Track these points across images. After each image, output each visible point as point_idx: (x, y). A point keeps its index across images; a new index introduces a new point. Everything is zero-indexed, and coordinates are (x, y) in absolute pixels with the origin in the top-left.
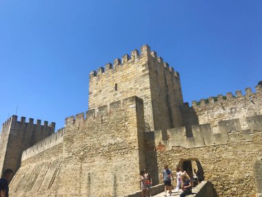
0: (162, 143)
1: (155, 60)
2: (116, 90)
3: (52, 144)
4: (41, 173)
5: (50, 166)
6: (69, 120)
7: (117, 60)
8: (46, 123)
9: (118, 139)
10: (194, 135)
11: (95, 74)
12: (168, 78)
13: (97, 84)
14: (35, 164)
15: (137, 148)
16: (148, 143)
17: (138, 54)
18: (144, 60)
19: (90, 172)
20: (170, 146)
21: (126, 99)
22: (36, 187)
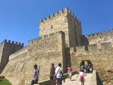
0: (74, 53)
1: (70, 14)
2: (52, 28)
3: (22, 53)
4: (18, 65)
5: (21, 62)
6: (30, 42)
7: (52, 14)
8: (20, 43)
9: (53, 50)
10: (89, 50)
11: (42, 21)
12: (76, 23)
13: (43, 26)
14: (15, 61)
15: (62, 54)
16: (67, 52)
17: (62, 12)
18: (66, 14)
19: (40, 65)
20: (77, 54)
21: (57, 32)
22: (15, 71)
